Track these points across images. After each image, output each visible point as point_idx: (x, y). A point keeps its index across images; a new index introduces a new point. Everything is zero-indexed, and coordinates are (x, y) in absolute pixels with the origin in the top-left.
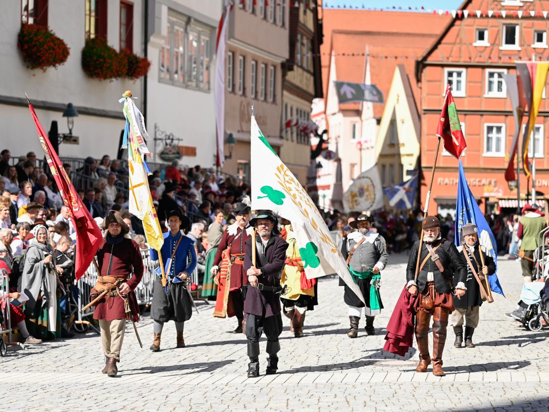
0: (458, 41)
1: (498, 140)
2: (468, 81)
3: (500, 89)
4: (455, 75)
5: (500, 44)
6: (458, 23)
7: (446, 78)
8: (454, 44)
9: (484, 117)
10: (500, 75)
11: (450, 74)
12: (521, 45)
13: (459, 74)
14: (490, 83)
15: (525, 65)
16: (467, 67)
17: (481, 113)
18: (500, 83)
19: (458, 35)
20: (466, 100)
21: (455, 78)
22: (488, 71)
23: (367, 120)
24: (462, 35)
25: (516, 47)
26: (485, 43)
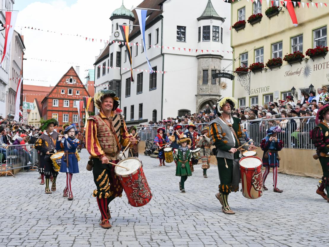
0: (57, 92)
1: (67, 118)
2: (59, 103)
3: (67, 105)
4: (56, 101)
5: (67, 94)
6: (57, 87)
7: (53, 102)
8: (56, 93)
9: (63, 112)
10: (67, 102)
11: (54, 101)
12: (73, 94)
13: (57, 101)
14: (65, 103)
15: (85, 98)
16: (59, 99)
17: (62, 111)
18: (67, 104)
19: (57, 91)
20: (58, 108)
21: (56, 102)
22: (64, 100)
23: (24, 113)
24: (58, 91)
25: (72, 95)
26: (64, 93)
